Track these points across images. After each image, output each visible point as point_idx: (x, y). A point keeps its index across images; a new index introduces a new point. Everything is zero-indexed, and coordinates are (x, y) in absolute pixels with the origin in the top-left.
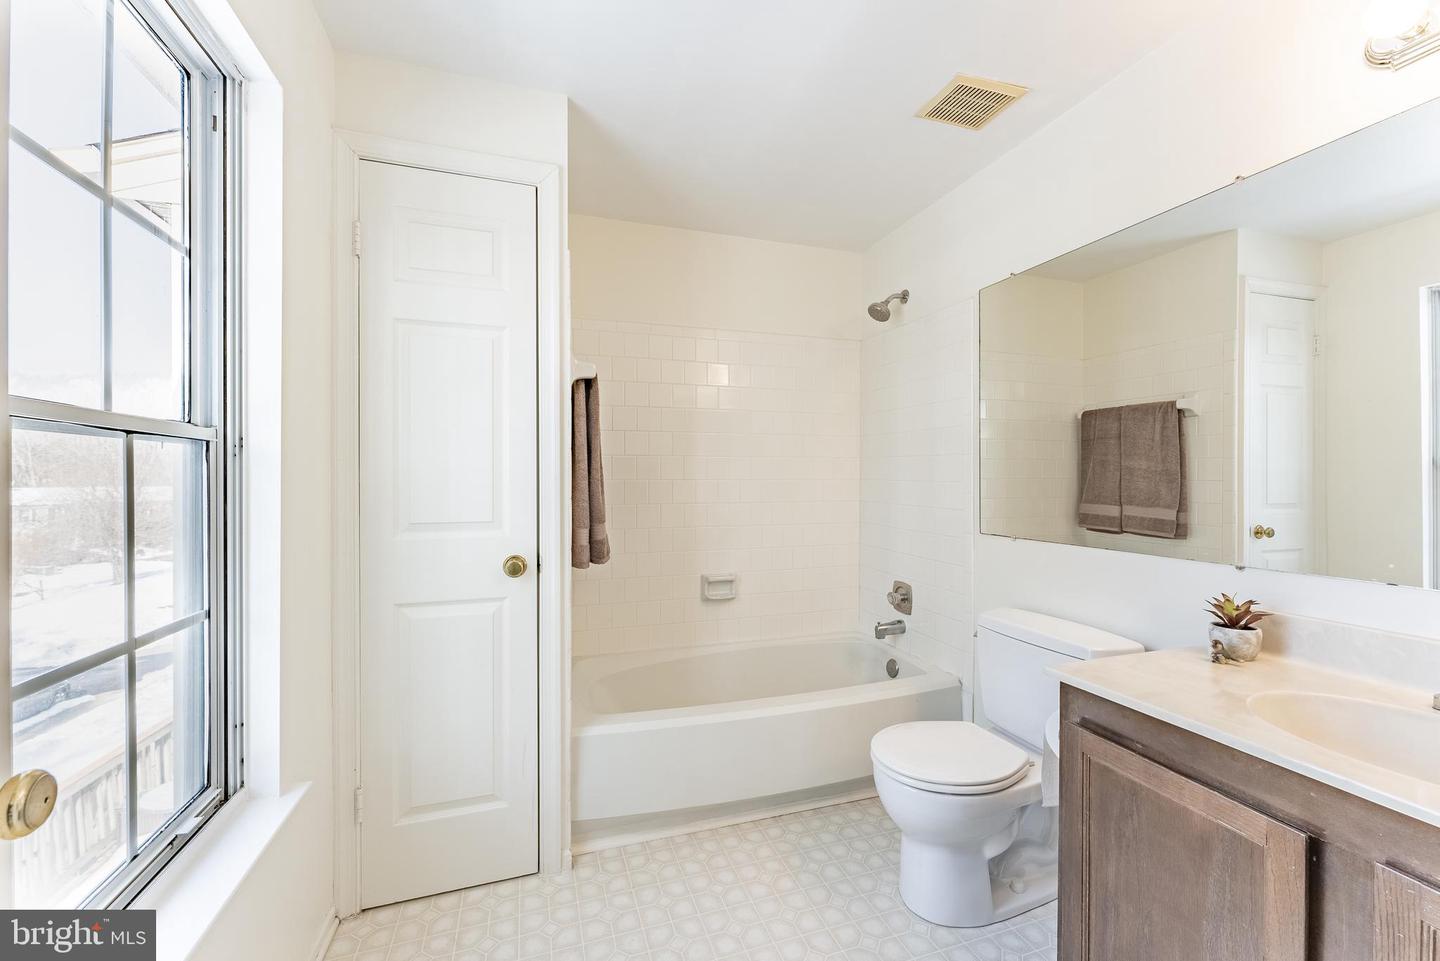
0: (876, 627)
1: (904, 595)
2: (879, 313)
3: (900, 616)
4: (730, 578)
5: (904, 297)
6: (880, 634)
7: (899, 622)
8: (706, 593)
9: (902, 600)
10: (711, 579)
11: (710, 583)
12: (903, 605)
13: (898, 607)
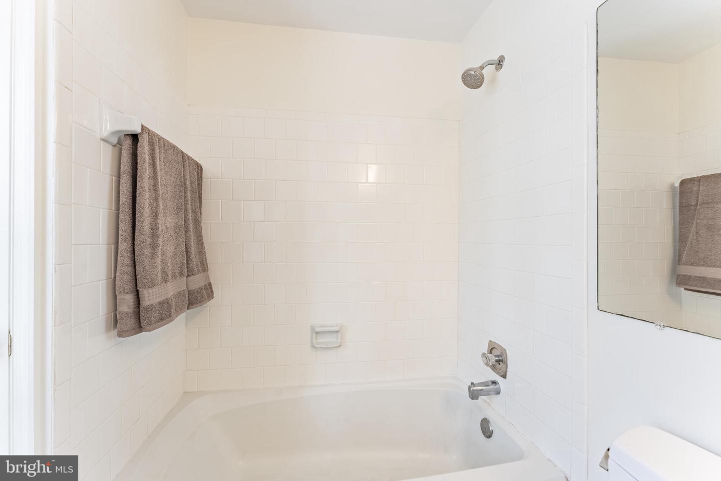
0: (469, 388)
1: (499, 356)
2: (472, 80)
3: (496, 377)
4: (336, 329)
5: (500, 63)
6: (474, 395)
7: (494, 383)
8: (314, 341)
9: (497, 361)
10: (318, 330)
11: (317, 333)
12: (498, 366)
13: (493, 367)
